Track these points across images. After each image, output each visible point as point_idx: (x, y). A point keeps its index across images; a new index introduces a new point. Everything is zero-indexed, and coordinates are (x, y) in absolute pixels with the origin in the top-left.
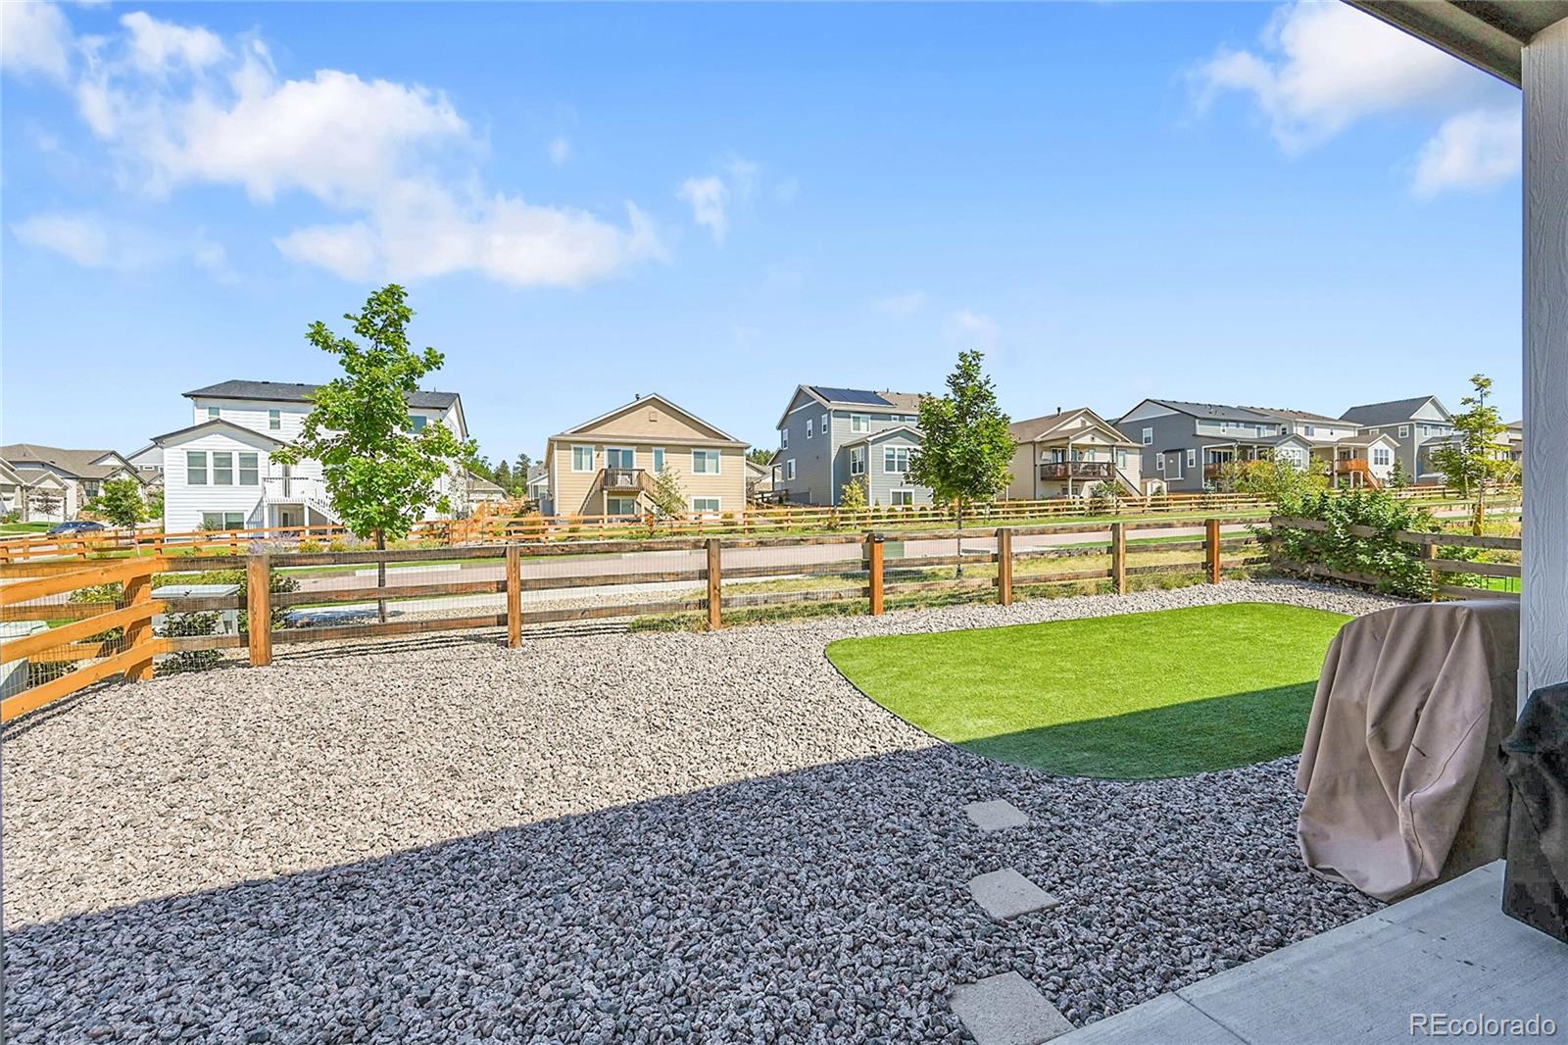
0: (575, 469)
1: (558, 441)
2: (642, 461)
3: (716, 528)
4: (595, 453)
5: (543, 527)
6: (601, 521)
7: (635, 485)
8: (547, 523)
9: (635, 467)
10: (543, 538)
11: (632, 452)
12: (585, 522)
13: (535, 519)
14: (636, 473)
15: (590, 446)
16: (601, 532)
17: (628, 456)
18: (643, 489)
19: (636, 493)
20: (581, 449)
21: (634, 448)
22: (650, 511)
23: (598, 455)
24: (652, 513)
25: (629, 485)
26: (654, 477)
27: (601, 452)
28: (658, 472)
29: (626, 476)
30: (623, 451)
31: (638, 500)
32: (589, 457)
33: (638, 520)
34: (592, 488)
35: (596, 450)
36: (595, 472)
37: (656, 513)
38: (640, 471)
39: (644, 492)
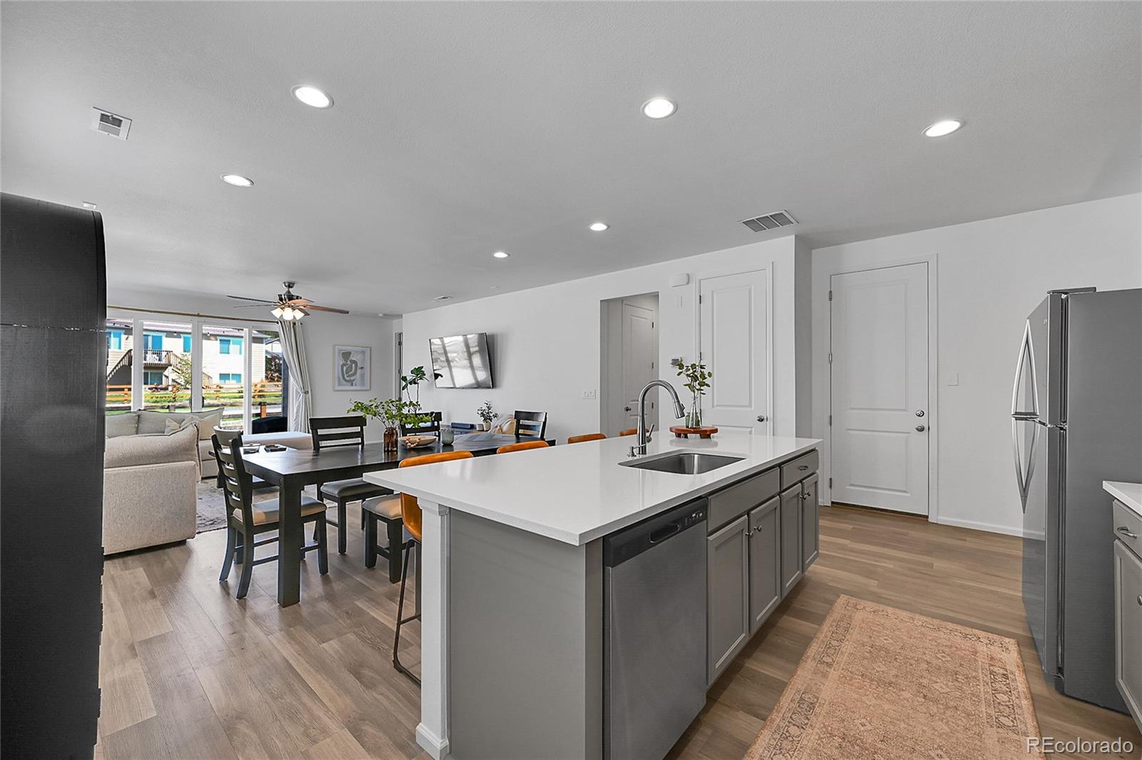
2: (172, 345)
3: (233, 395)
4: (123, 337)
6: (126, 390)
7: (164, 362)
9: (163, 349)
11: (161, 337)
14: (164, 354)
15: (119, 331)
16: (126, 397)
17: (158, 342)
18: (171, 365)
19: (165, 367)
20: (111, 333)
21: (163, 335)
22: (177, 382)
23: (127, 338)
24: (179, 384)
25: (157, 362)
26: (180, 356)
27: (131, 336)
28: (185, 353)
29: (155, 356)
30: (153, 336)
31: (166, 373)
32: (118, 339)
33: (166, 389)
34: (119, 363)
35: (125, 334)
36: (124, 350)
37: (183, 383)
38: (168, 352)
39: (172, 367)
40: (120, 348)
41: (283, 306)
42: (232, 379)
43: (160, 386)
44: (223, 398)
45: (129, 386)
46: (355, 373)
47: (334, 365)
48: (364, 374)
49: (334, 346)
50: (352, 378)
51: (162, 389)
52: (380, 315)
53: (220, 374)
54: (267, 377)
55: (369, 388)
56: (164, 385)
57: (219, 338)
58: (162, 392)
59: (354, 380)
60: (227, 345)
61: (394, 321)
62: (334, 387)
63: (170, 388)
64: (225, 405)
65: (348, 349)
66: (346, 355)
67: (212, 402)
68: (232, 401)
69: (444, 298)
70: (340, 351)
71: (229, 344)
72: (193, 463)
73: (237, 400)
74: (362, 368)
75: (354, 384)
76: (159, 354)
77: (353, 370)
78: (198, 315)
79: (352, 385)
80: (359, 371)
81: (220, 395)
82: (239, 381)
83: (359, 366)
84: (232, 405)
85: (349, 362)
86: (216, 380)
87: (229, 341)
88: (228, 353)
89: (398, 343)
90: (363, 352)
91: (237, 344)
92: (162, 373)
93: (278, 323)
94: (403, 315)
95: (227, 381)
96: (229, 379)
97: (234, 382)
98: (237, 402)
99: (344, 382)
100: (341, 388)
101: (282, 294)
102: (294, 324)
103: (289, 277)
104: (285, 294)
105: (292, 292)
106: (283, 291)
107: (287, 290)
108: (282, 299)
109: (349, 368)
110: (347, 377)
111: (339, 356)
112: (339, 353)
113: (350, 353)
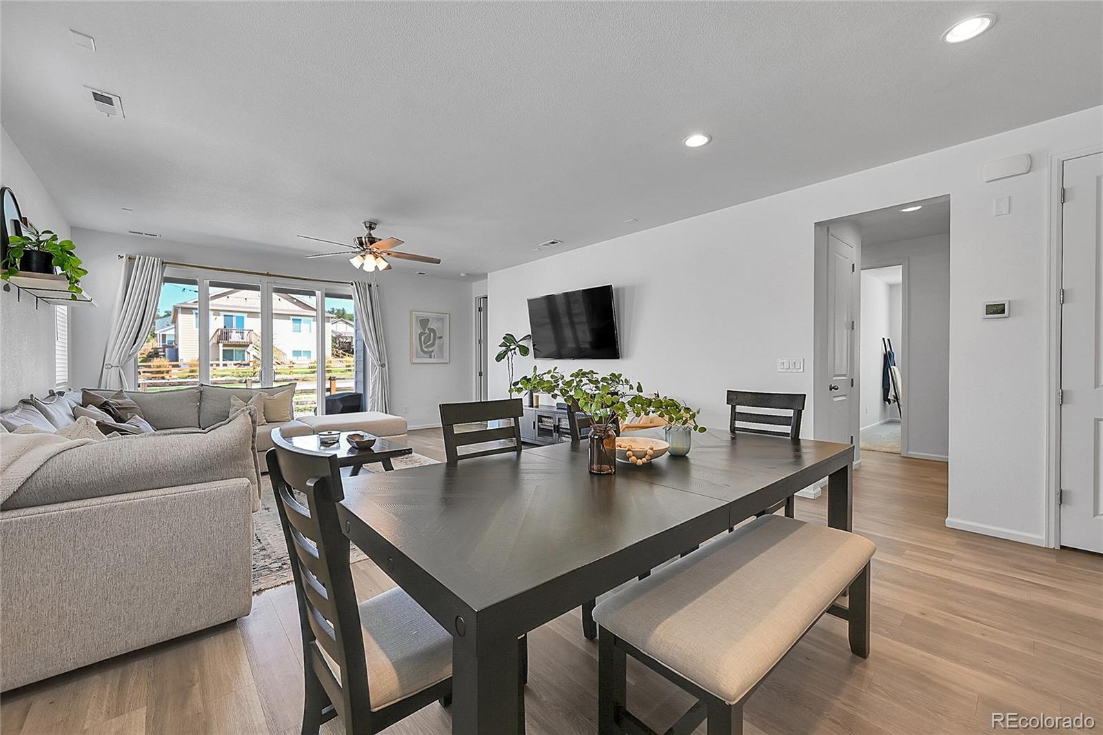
2: (251, 324)
3: (305, 370)
5: (168, 369)
7: (246, 340)
8: (171, 367)
9: (246, 328)
10: (168, 377)
11: (243, 317)
13: (161, 363)
14: (246, 333)
17: (241, 320)
18: (251, 343)
19: (246, 345)
21: (245, 315)
22: (257, 358)
24: (258, 360)
25: (240, 340)
26: (259, 335)
27: (218, 317)
29: (239, 334)
30: (237, 317)
31: (248, 350)
35: (214, 315)
36: (213, 329)
38: (249, 331)
39: (253, 345)
41: (363, 253)
42: (304, 355)
43: (244, 362)
44: (296, 373)
45: (217, 362)
46: (433, 344)
47: (411, 334)
48: (443, 344)
49: (411, 312)
50: (431, 349)
51: (245, 365)
52: (463, 275)
53: (294, 351)
54: (333, 354)
55: (448, 361)
56: (246, 361)
57: (292, 317)
58: (245, 368)
59: (433, 351)
60: (298, 324)
61: (473, 284)
62: (411, 358)
63: (251, 364)
64: (297, 380)
66: (424, 322)
67: (285, 377)
68: (304, 375)
69: (553, 243)
71: (300, 323)
72: (246, 481)
73: (308, 375)
74: (441, 337)
75: (433, 356)
76: (242, 333)
77: (432, 340)
78: (268, 275)
79: (431, 357)
80: (437, 341)
81: (294, 371)
82: (309, 357)
83: (438, 335)
84: (303, 380)
85: (427, 331)
86: (290, 357)
87: (300, 320)
88: (300, 331)
89: (478, 309)
90: (442, 320)
91: (307, 323)
92: (244, 351)
93: (352, 285)
94: (489, 274)
95: (299, 358)
96: (301, 356)
97: (305, 358)
98: (307, 377)
99: (422, 353)
100: (418, 360)
101: (361, 238)
102: (370, 286)
103: (370, 217)
104: (365, 238)
105: (374, 234)
106: (364, 233)
107: (368, 232)
108: (361, 244)
109: (428, 338)
110: (425, 347)
111: (417, 323)
112: (417, 320)
113: (428, 320)
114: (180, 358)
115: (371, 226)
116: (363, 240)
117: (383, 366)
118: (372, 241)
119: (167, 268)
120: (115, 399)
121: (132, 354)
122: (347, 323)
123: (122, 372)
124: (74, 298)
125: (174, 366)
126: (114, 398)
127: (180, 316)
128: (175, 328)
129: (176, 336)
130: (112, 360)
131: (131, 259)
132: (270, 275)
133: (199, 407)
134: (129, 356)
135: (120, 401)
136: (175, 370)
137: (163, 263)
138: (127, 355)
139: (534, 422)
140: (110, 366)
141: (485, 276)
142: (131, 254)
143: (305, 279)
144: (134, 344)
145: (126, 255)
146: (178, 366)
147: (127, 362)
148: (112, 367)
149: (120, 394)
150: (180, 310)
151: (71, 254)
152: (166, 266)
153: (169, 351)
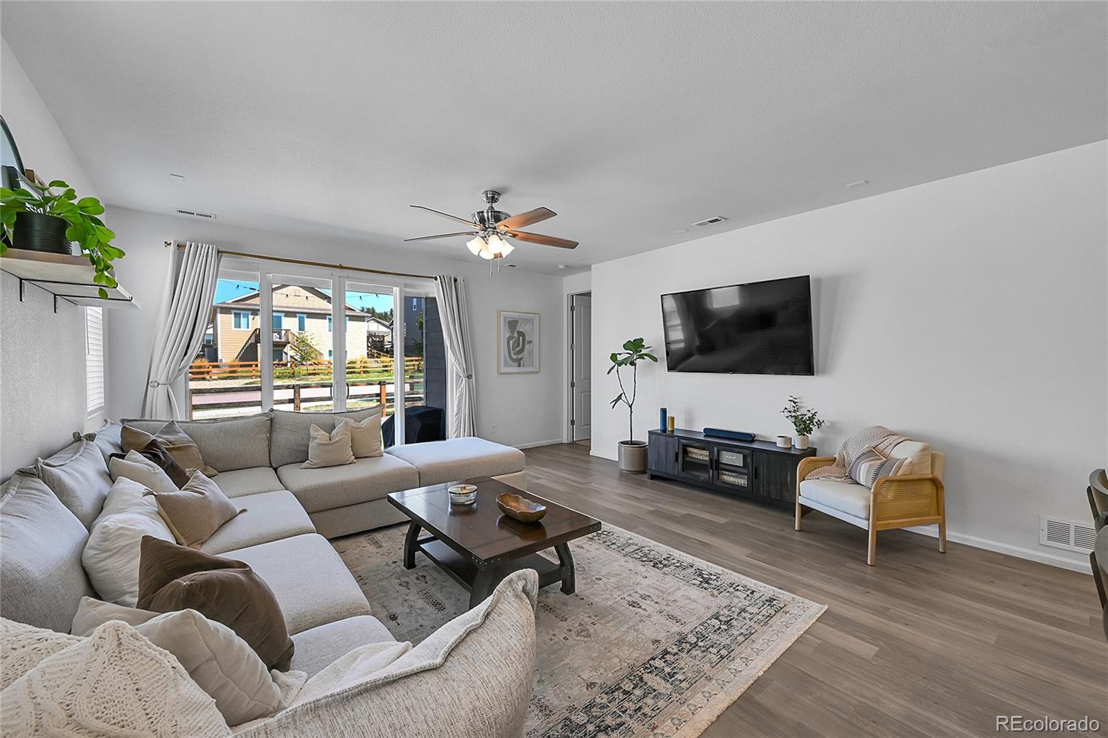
0: (235, 327)
1: (221, 308)
2: (289, 324)
4: (251, 317)
5: (208, 370)
6: (254, 366)
7: (283, 340)
8: (211, 367)
9: (283, 328)
10: (208, 377)
11: (280, 317)
12: (242, 366)
13: (202, 364)
14: (283, 332)
15: (247, 312)
16: (254, 373)
17: (278, 321)
18: (289, 343)
19: (284, 345)
20: (240, 314)
21: (282, 315)
22: (294, 359)
23: (254, 318)
24: (296, 360)
25: (279, 340)
26: (297, 334)
27: (256, 317)
28: (301, 332)
29: (276, 334)
31: (285, 350)
32: (246, 319)
33: (286, 365)
34: (248, 341)
35: (252, 315)
36: (251, 330)
37: (299, 360)
38: (287, 331)
39: (290, 345)
40: (248, 328)
41: (485, 234)
43: (281, 363)
45: (256, 363)
46: (522, 350)
49: (499, 312)
50: (520, 357)
51: (283, 365)
52: (561, 267)
53: (329, 351)
54: (368, 354)
55: (538, 370)
56: (284, 361)
58: (283, 368)
59: (521, 359)
61: (565, 279)
62: (499, 367)
63: (289, 365)
65: (515, 316)
66: (512, 324)
69: (715, 221)
70: (505, 318)
74: (530, 342)
75: (522, 365)
76: (279, 333)
77: (521, 345)
78: (341, 267)
79: (519, 366)
80: (527, 346)
83: (527, 339)
85: (516, 335)
89: (570, 308)
90: (532, 321)
92: (282, 350)
93: (436, 279)
94: (592, 266)
99: (511, 361)
100: (506, 370)
101: (483, 212)
102: (456, 280)
103: (492, 184)
104: (488, 212)
105: (497, 207)
106: (485, 206)
107: (489, 205)
108: (482, 220)
109: (517, 342)
110: (514, 354)
111: (505, 326)
112: (505, 321)
113: (517, 322)
114: (220, 358)
115: (493, 197)
116: (485, 215)
117: (469, 377)
118: (497, 217)
119: (223, 258)
120: (164, 434)
121: (182, 368)
122: (378, 322)
123: (170, 390)
124: (103, 295)
125: (214, 367)
126: (163, 432)
127: (219, 316)
128: (213, 327)
129: (215, 335)
130: (158, 377)
131: (180, 247)
132: (344, 268)
133: (270, 440)
134: (180, 370)
135: (171, 437)
136: (215, 370)
137: (219, 252)
138: (177, 369)
139: (677, 454)
140: (156, 384)
141: (588, 268)
142: (181, 240)
143: (384, 273)
144: (184, 356)
145: (175, 241)
146: (218, 367)
147: (176, 378)
148: (158, 384)
149: (170, 427)
150: (219, 310)
151: (98, 222)
152: (222, 255)
153: (208, 350)
